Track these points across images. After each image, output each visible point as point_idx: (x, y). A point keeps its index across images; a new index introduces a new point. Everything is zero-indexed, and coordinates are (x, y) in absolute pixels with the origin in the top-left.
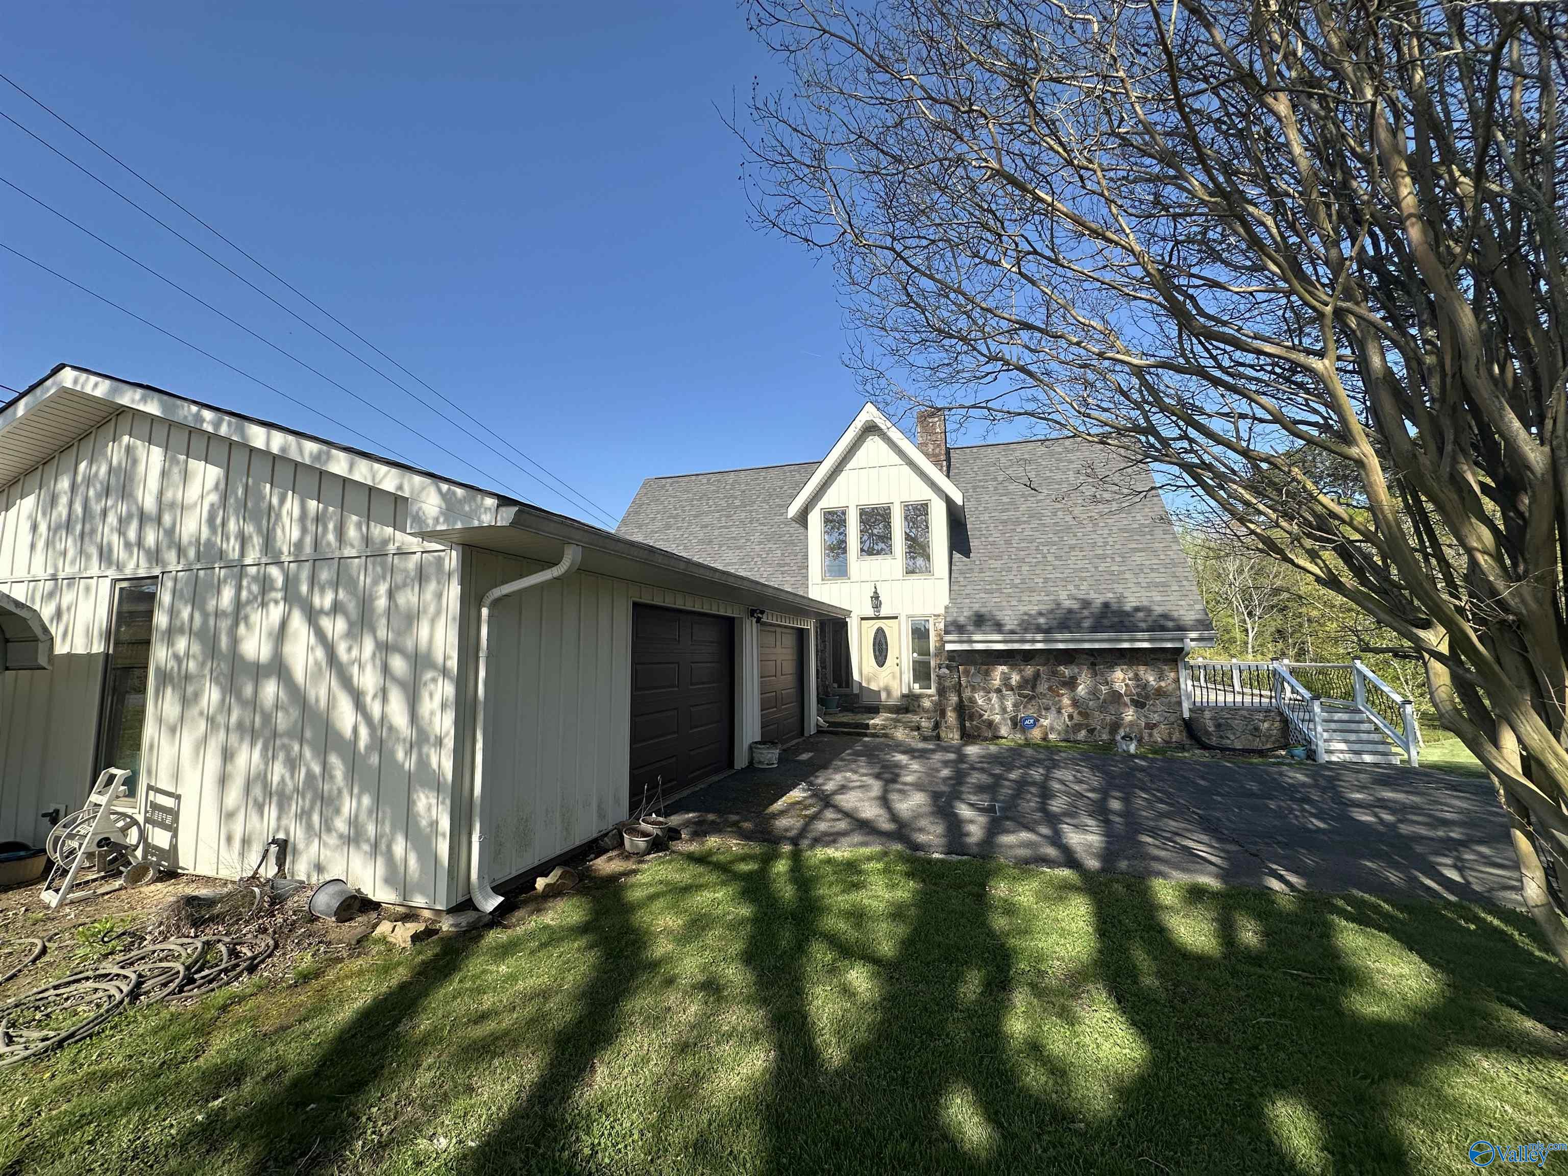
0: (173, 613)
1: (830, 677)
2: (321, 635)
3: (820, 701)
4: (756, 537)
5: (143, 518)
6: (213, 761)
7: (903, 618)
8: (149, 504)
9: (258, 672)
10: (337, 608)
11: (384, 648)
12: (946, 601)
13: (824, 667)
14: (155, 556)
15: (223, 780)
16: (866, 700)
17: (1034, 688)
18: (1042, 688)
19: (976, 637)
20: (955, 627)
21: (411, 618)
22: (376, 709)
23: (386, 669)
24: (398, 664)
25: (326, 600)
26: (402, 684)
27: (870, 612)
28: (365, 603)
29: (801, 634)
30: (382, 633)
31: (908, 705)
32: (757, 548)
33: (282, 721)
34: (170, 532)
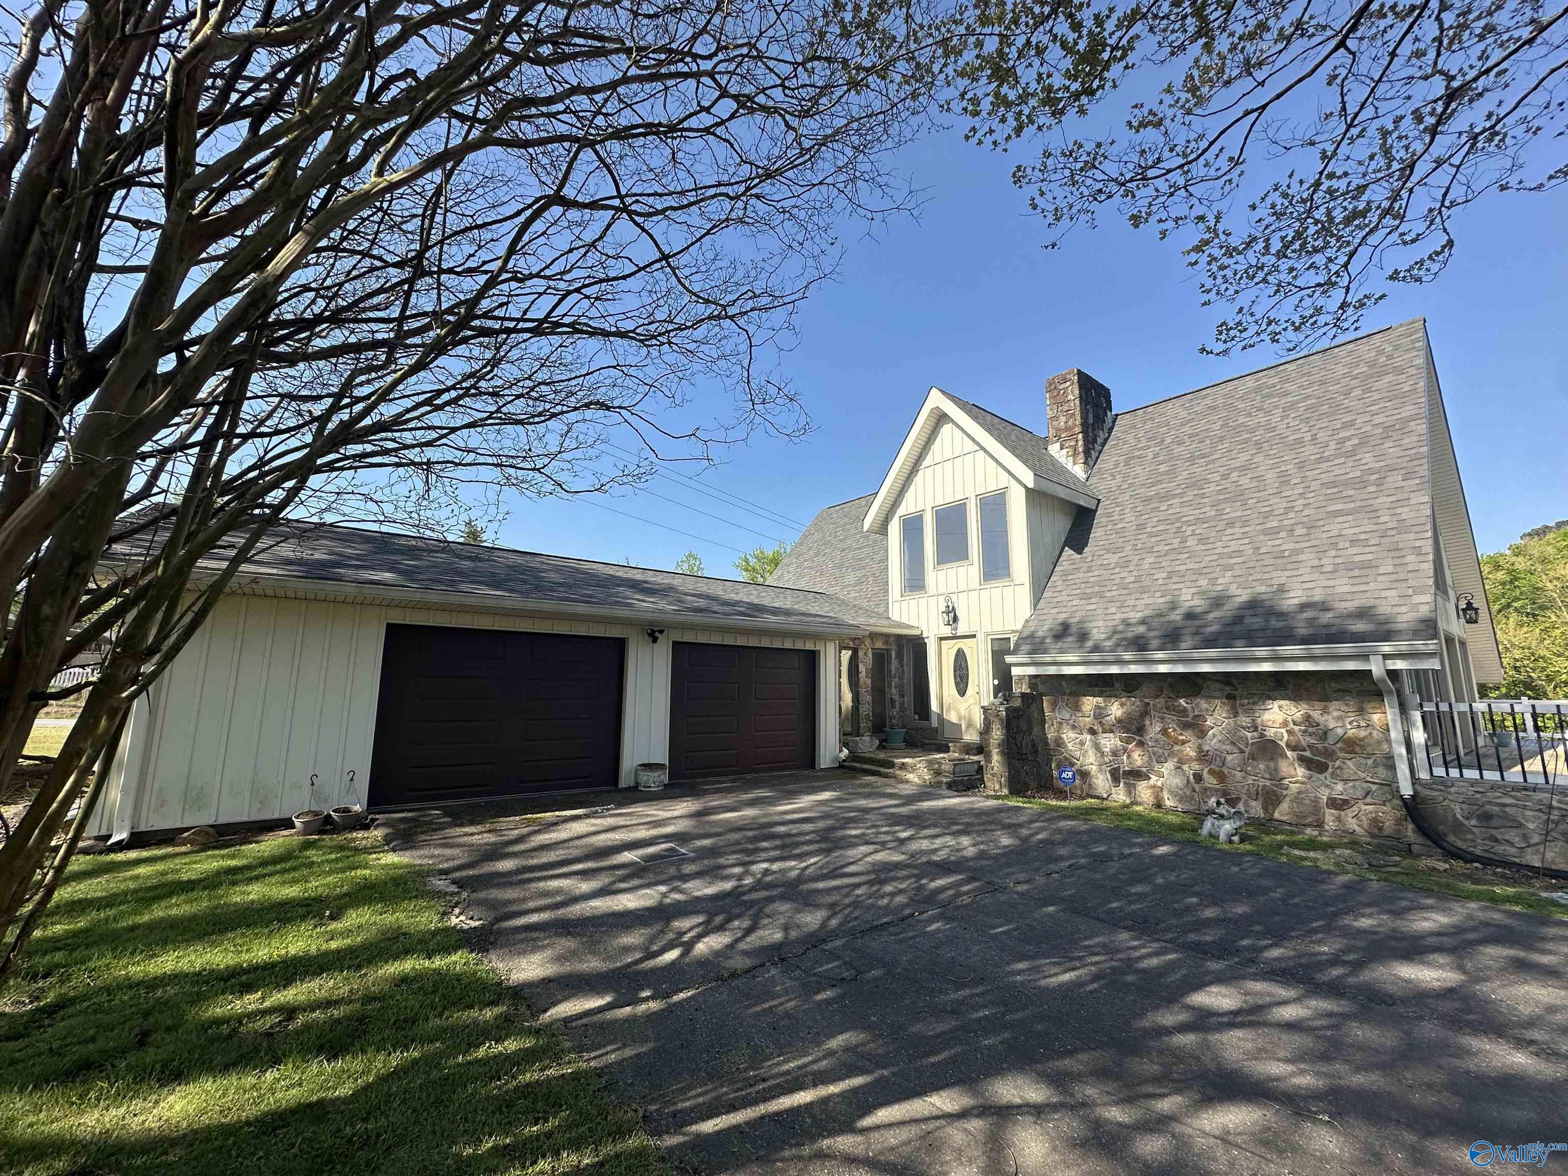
7: (982, 637)
12: (1027, 613)
16: (947, 736)
18: (1153, 730)
19: (1048, 658)
27: (947, 631)
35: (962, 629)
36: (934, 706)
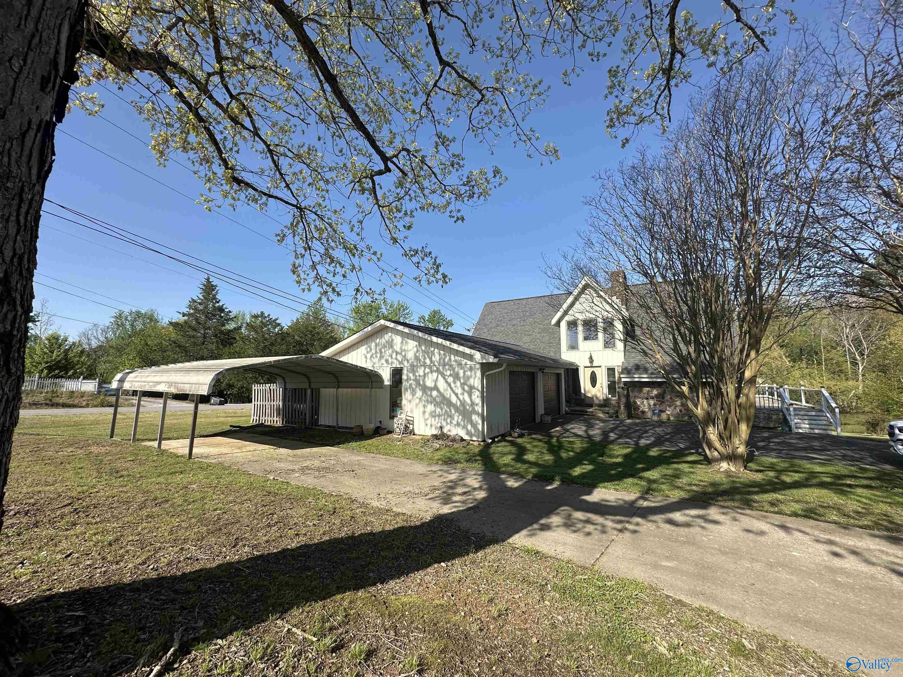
0: (407, 376)
1: (571, 391)
2: (447, 382)
3: (567, 401)
4: (537, 330)
5: (397, 353)
6: (422, 409)
7: (603, 367)
8: (398, 350)
9: (431, 389)
10: (450, 375)
11: (463, 384)
12: (623, 360)
13: (568, 387)
14: (401, 363)
15: (424, 412)
16: (587, 401)
17: (663, 398)
18: (668, 397)
19: (636, 376)
20: (626, 371)
21: (469, 378)
22: (461, 397)
23: (463, 389)
24: (466, 388)
25: (448, 373)
26: (467, 392)
27: (589, 364)
28: (458, 374)
29: (558, 375)
30: (462, 381)
31: (606, 403)
32: (538, 335)
33: (438, 399)
34: (405, 356)
35: (594, 365)
36: (583, 391)
